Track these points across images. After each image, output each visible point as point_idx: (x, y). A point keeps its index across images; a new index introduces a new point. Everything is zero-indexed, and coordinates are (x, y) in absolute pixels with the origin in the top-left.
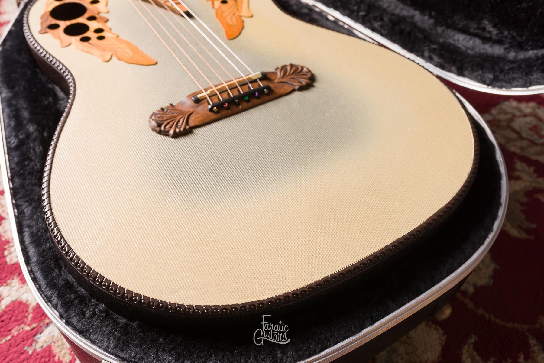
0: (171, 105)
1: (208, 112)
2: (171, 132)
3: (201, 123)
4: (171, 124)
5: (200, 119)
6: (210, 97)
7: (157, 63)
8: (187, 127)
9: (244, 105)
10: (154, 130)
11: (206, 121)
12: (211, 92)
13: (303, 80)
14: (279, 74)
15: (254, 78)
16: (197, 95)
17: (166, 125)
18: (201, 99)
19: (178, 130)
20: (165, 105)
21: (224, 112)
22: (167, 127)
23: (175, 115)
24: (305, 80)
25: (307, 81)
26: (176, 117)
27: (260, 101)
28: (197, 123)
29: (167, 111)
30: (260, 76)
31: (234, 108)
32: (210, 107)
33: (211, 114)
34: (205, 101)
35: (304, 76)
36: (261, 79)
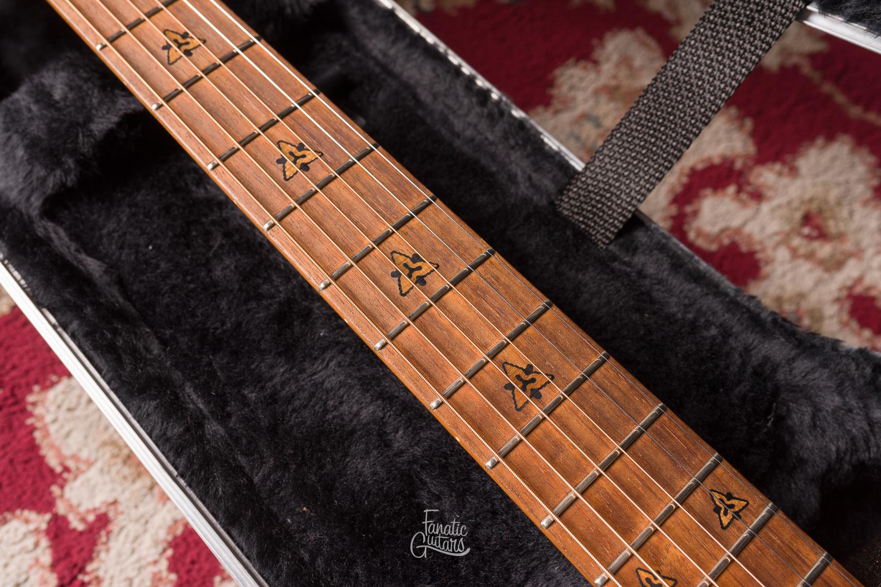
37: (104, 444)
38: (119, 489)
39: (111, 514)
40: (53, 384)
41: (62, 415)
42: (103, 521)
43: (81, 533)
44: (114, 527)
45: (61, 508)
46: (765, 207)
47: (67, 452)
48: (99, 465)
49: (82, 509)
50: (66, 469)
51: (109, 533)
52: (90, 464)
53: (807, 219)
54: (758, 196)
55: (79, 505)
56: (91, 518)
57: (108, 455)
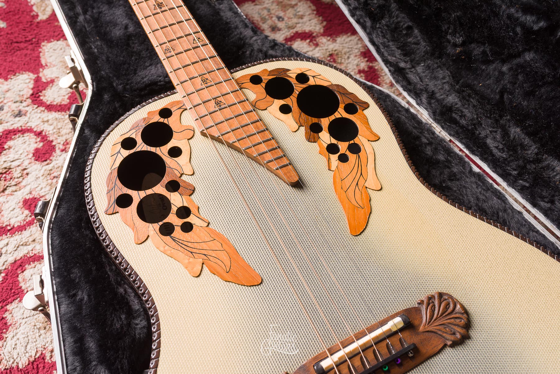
6: (337, 366)
7: (262, 282)
12: (339, 357)
13: (457, 328)
14: (425, 314)
15: (395, 329)
16: (321, 361)
18: (326, 370)
24: (459, 329)
25: (463, 331)
27: (402, 369)
30: (402, 325)
34: (332, 373)
35: (458, 321)
36: (401, 330)
37: (61, 62)
38: (61, 74)
39: (56, 80)
40: (51, 42)
41: (51, 50)
42: (52, 81)
43: (44, 83)
44: (55, 84)
45: (41, 75)
46: (318, 49)
47: (48, 61)
48: (57, 67)
49: (47, 77)
50: (47, 65)
51: (53, 85)
52: (54, 66)
53: (331, 55)
54: (317, 45)
55: (47, 75)
56: (49, 80)
57: (61, 65)
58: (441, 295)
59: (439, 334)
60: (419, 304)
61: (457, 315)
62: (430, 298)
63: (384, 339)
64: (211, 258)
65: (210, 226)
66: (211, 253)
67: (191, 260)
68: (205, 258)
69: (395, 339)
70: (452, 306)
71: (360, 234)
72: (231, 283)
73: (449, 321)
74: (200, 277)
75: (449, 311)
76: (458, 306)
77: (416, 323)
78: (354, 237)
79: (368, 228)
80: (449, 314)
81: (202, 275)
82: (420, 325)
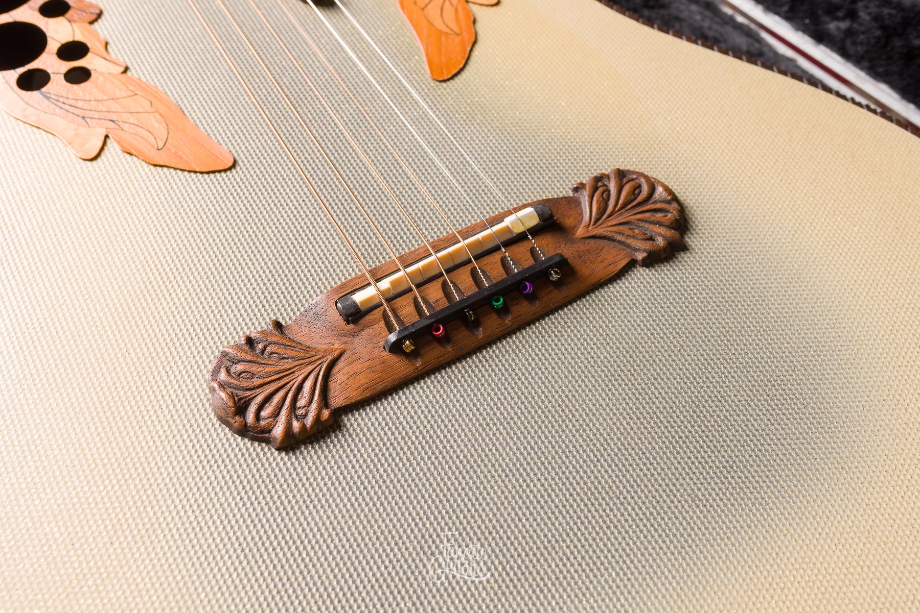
0: (278, 325)
1: (386, 354)
2: (278, 431)
3: (368, 394)
4: (277, 399)
5: (363, 380)
6: (389, 300)
7: (234, 165)
8: (326, 413)
9: (492, 323)
10: (224, 421)
11: (380, 387)
12: (393, 283)
13: (657, 229)
14: (587, 208)
15: (519, 229)
16: (353, 292)
17: (261, 408)
18: (363, 309)
19: (296, 425)
20: (258, 326)
21: (434, 353)
22: (264, 414)
23: (287, 364)
24: (662, 230)
25: (670, 233)
26: (290, 372)
27: (537, 306)
28: (354, 395)
29: (263, 351)
30: (534, 221)
31: (463, 337)
32: (393, 338)
33: (394, 359)
34: (377, 313)
35: (659, 215)
36: (535, 231)
58: (621, 174)
59: (619, 242)
60: (576, 190)
61: (658, 206)
62: (599, 180)
63: (497, 249)
64: (126, 127)
65: (129, 73)
66: (125, 116)
67: (82, 130)
68: (112, 125)
69: (522, 250)
70: (645, 189)
71: (452, 78)
72: (165, 169)
73: (639, 216)
74: (99, 160)
75: (640, 199)
76: (660, 190)
77: (568, 222)
78: (438, 83)
79: (468, 67)
80: (640, 204)
81: (103, 156)
82: (575, 227)
